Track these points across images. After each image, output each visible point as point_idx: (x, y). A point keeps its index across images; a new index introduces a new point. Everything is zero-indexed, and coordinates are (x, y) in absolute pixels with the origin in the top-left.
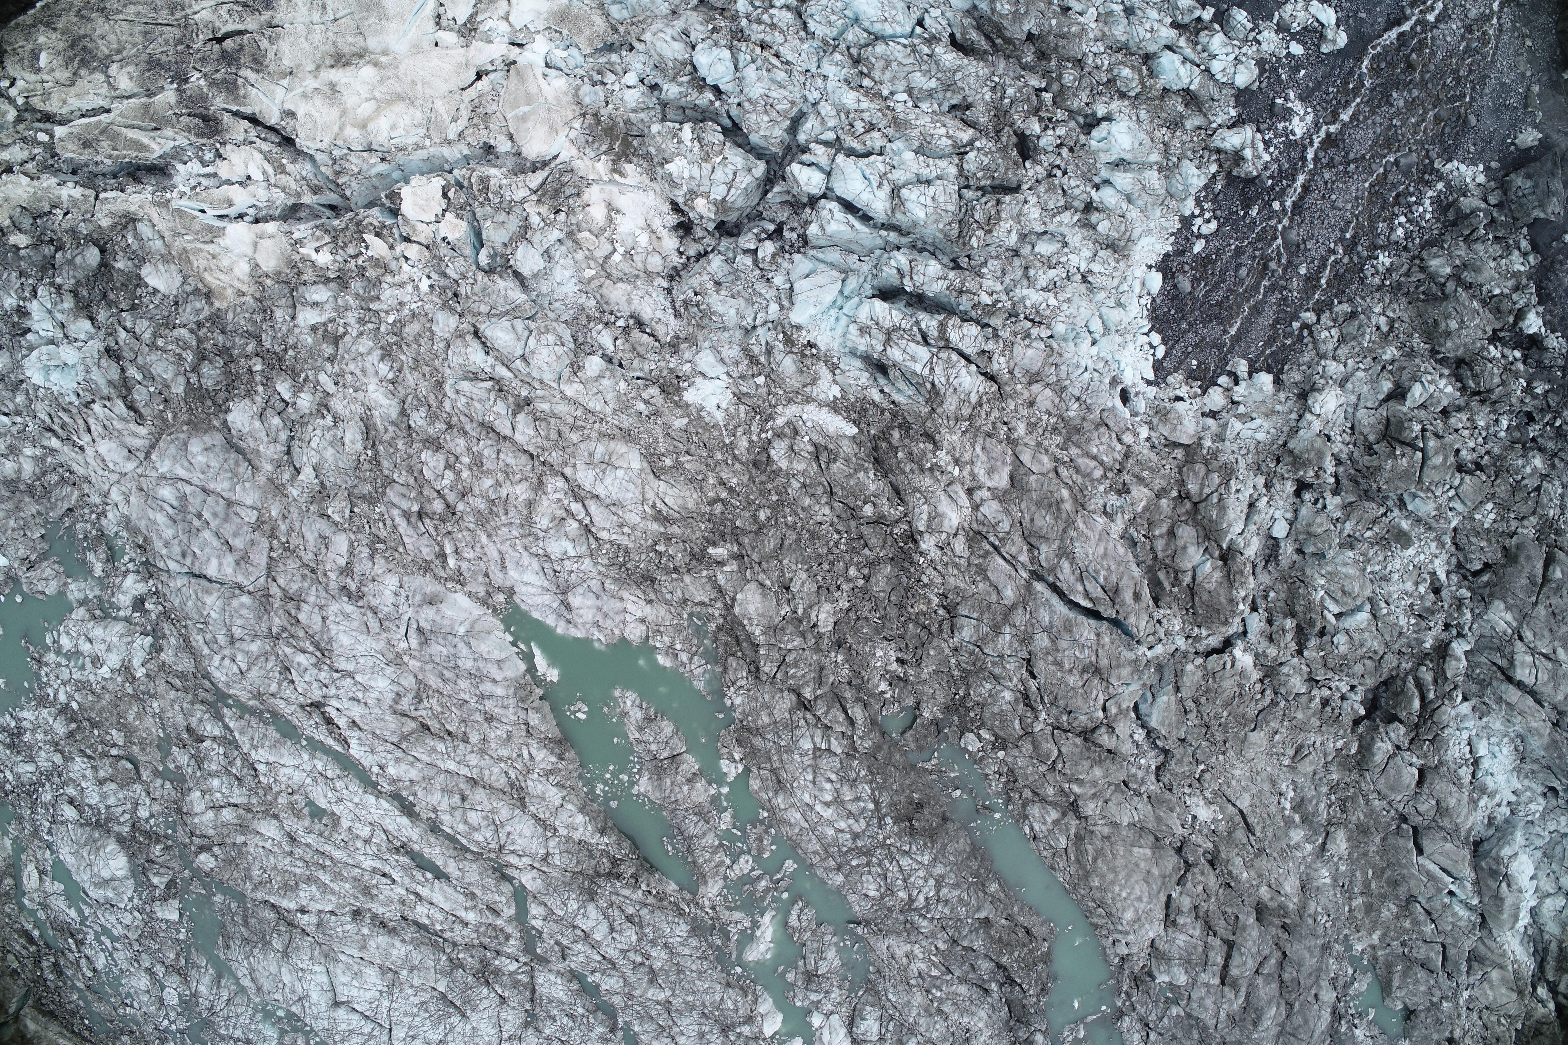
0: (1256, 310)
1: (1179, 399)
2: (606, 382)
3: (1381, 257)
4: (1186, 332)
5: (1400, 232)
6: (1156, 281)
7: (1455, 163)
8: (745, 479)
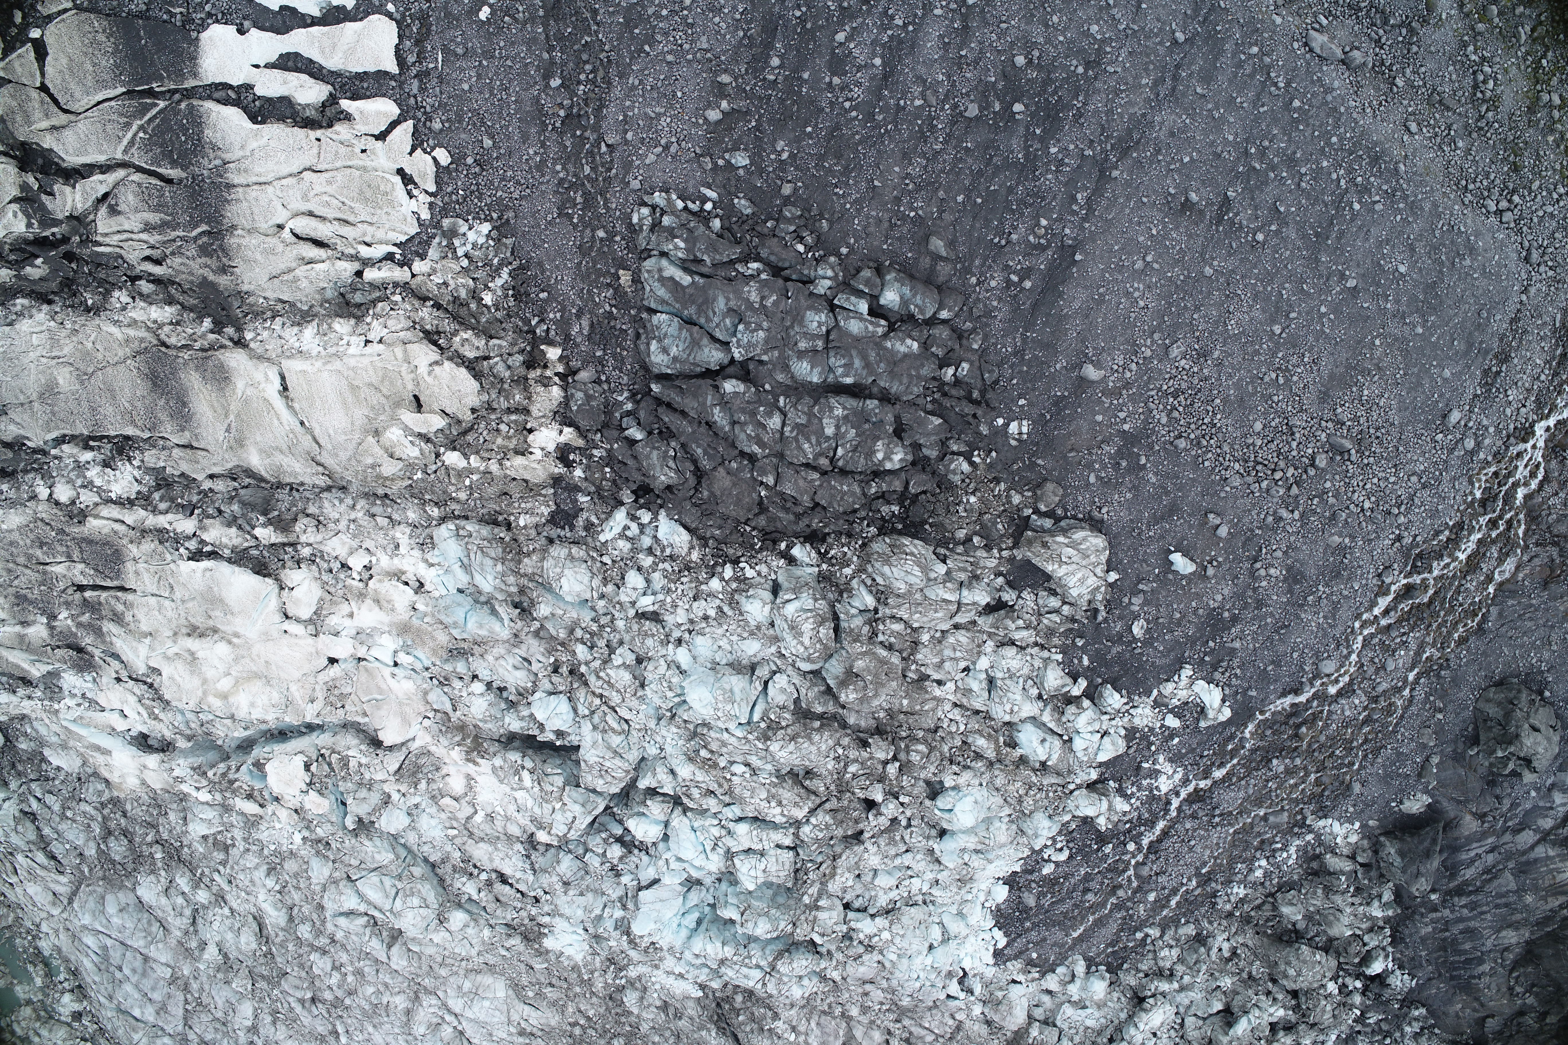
0: (1100, 923)
1: (1014, 982)
2: (470, 931)
3: (1235, 890)
4: (1028, 930)
5: (1259, 873)
6: (1002, 893)
7: (1330, 821)
8: (602, 1010)
